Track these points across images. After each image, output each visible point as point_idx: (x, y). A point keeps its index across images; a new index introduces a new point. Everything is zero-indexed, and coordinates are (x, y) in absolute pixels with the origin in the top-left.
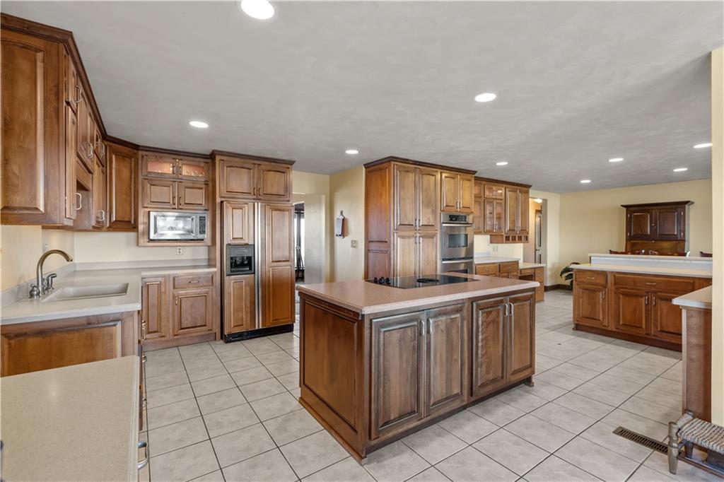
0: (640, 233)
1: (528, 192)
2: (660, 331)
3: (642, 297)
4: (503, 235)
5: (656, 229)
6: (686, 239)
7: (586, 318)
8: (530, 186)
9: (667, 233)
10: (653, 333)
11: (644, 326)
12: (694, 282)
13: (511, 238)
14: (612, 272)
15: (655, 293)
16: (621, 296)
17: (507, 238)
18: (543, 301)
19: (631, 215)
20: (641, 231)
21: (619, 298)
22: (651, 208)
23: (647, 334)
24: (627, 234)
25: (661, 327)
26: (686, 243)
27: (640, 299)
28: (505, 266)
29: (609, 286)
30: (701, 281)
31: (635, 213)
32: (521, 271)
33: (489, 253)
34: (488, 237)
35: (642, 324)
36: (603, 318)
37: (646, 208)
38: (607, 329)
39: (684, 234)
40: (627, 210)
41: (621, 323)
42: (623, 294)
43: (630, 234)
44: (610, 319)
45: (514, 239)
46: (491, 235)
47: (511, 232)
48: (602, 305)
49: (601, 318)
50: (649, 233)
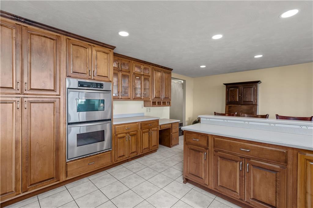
0: (233, 100)
1: (170, 73)
2: (253, 199)
3: (237, 161)
4: (150, 101)
5: (242, 98)
6: (258, 104)
7: (192, 174)
8: (172, 70)
9: (247, 100)
10: (246, 200)
11: (238, 191)
12: (287, 152)
13: (158, 103)
14: (212, 135)
15: (249, 159)
16: (219, 159)
17: (154, 103)
18: (178, 144)
19: (228, 90)
20: (234, 99)
21: (218, 161)
22: (239, 85)
23: (240, 199)
24: (226, 101)
25: (253, 195)
26: (258, 106)
27: (235, 163)
28: (146, 124)
29: (210, 148)
30: (295, 152)
31: (231, 88)
32: (160, 127)
33: (143, 113)
34: (142, 103)
35: (236, 189)
36: (205, 178)
37: (237, 85)
38: (208, 187)
39: (257, 101)
40: (226, 87)
41: (219, 185)
42: (220, 157)
43: (228, 101)
44: (210, 179)
45: (159, 104)
46: (144, 101)
47: (157, 99)
48: (204, 164)
49: (203, 177)
50: (238, 101)
